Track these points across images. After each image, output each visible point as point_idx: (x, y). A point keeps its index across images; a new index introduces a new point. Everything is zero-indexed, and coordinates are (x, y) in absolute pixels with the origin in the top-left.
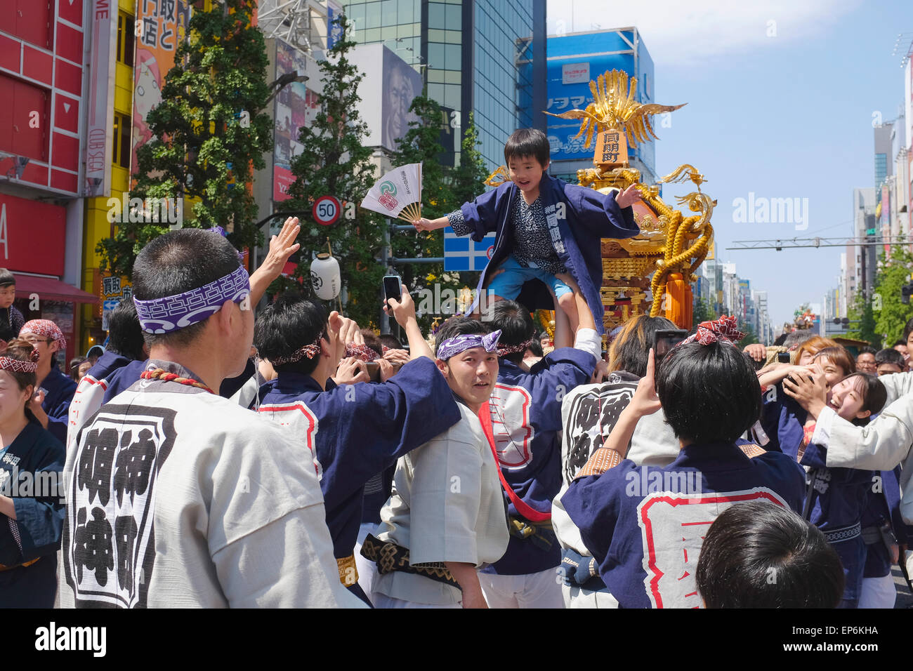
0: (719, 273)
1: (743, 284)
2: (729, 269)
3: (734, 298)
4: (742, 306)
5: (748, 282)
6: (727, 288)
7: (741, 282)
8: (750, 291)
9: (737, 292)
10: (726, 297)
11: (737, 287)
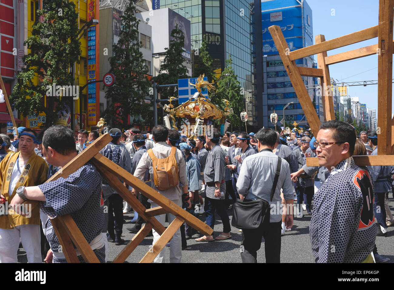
0: (349, 101)
1: (363, 106)
2: (354, 99)
3: (358, 112)
4: (362, 115)
5: (365, 105)
6: (354, 108)
7: (362, 105)
8: (366, 109)
9: (359, 109)
10: (353, 112)
11: (359, 107)
